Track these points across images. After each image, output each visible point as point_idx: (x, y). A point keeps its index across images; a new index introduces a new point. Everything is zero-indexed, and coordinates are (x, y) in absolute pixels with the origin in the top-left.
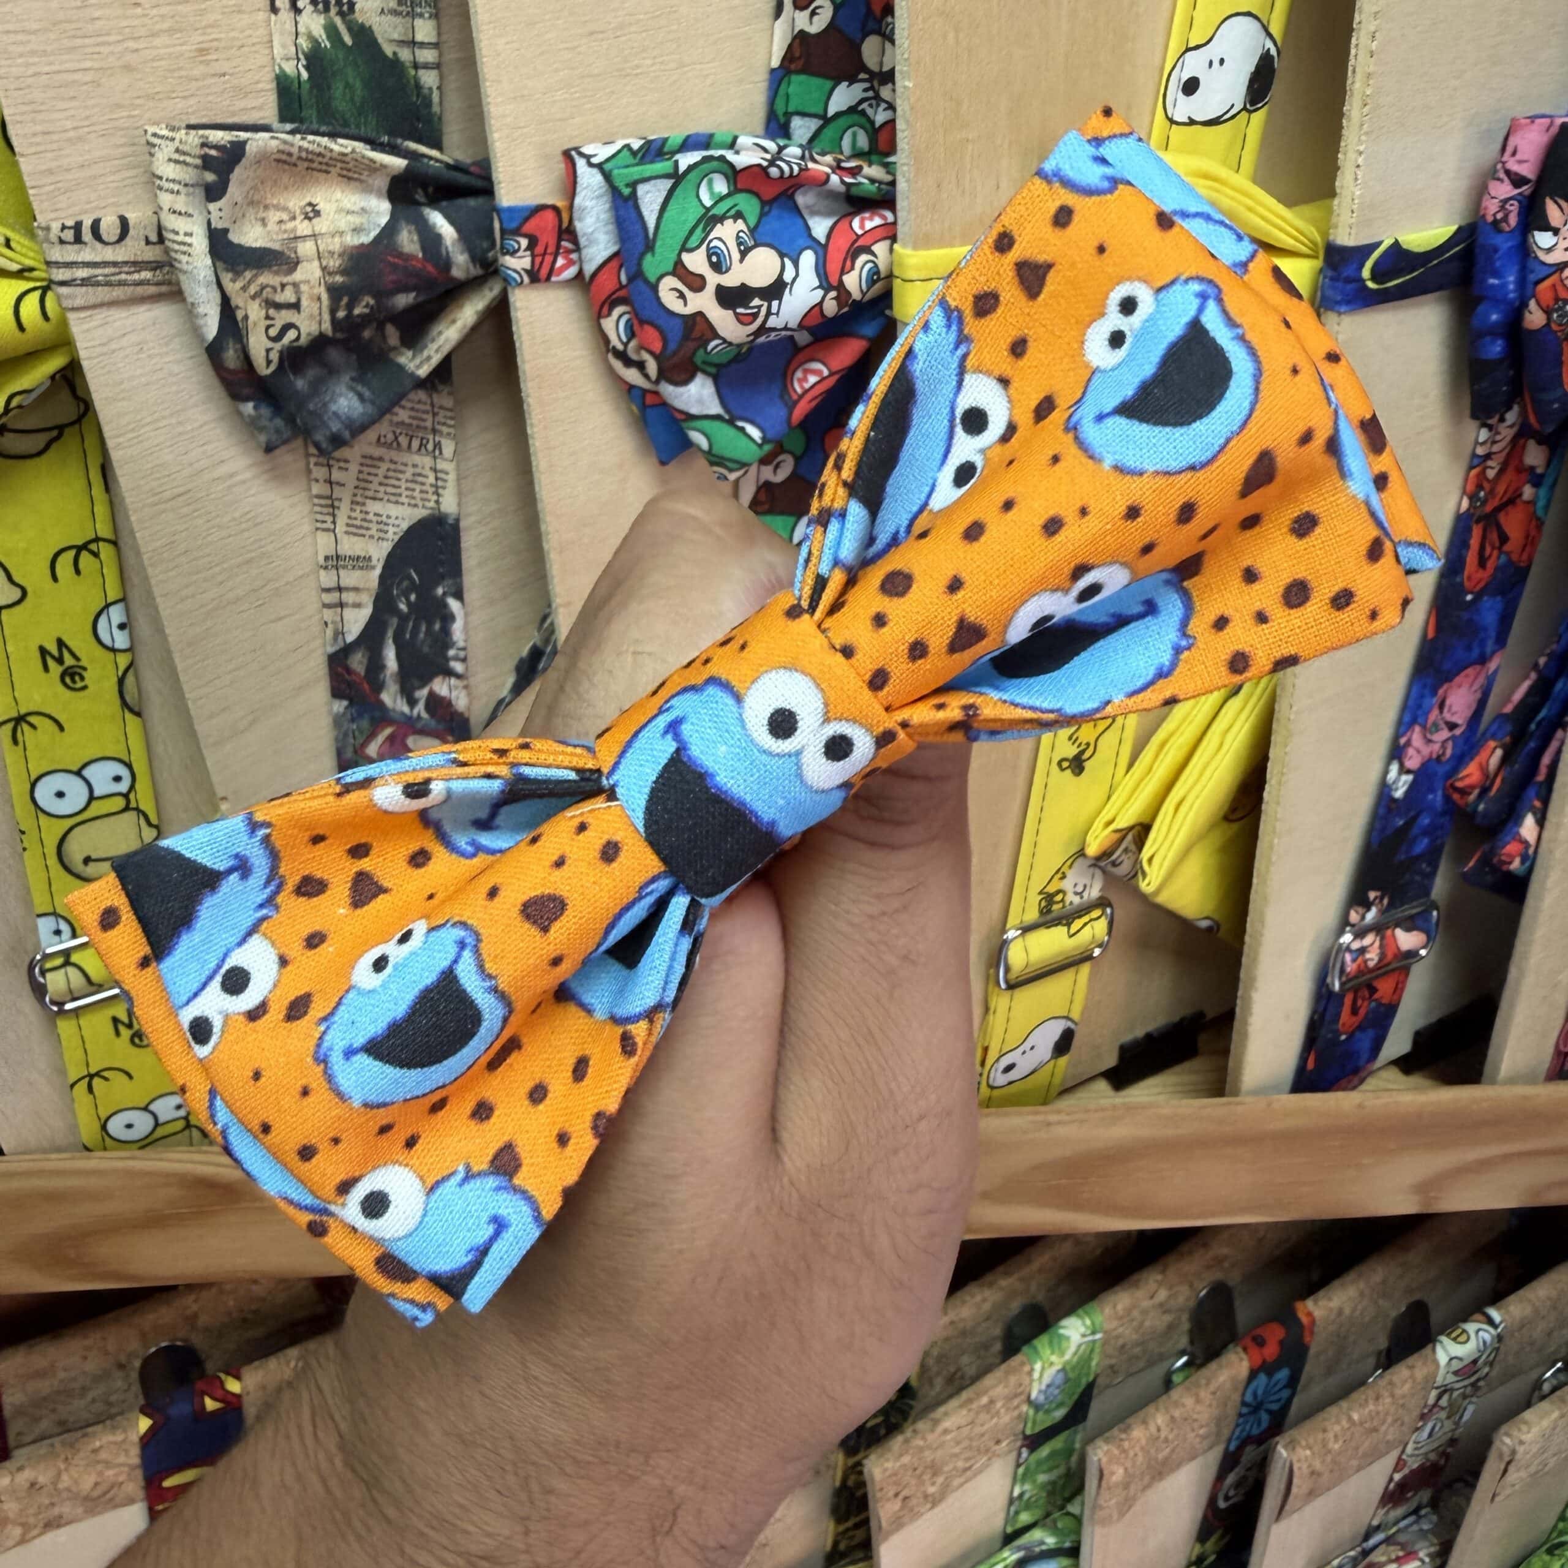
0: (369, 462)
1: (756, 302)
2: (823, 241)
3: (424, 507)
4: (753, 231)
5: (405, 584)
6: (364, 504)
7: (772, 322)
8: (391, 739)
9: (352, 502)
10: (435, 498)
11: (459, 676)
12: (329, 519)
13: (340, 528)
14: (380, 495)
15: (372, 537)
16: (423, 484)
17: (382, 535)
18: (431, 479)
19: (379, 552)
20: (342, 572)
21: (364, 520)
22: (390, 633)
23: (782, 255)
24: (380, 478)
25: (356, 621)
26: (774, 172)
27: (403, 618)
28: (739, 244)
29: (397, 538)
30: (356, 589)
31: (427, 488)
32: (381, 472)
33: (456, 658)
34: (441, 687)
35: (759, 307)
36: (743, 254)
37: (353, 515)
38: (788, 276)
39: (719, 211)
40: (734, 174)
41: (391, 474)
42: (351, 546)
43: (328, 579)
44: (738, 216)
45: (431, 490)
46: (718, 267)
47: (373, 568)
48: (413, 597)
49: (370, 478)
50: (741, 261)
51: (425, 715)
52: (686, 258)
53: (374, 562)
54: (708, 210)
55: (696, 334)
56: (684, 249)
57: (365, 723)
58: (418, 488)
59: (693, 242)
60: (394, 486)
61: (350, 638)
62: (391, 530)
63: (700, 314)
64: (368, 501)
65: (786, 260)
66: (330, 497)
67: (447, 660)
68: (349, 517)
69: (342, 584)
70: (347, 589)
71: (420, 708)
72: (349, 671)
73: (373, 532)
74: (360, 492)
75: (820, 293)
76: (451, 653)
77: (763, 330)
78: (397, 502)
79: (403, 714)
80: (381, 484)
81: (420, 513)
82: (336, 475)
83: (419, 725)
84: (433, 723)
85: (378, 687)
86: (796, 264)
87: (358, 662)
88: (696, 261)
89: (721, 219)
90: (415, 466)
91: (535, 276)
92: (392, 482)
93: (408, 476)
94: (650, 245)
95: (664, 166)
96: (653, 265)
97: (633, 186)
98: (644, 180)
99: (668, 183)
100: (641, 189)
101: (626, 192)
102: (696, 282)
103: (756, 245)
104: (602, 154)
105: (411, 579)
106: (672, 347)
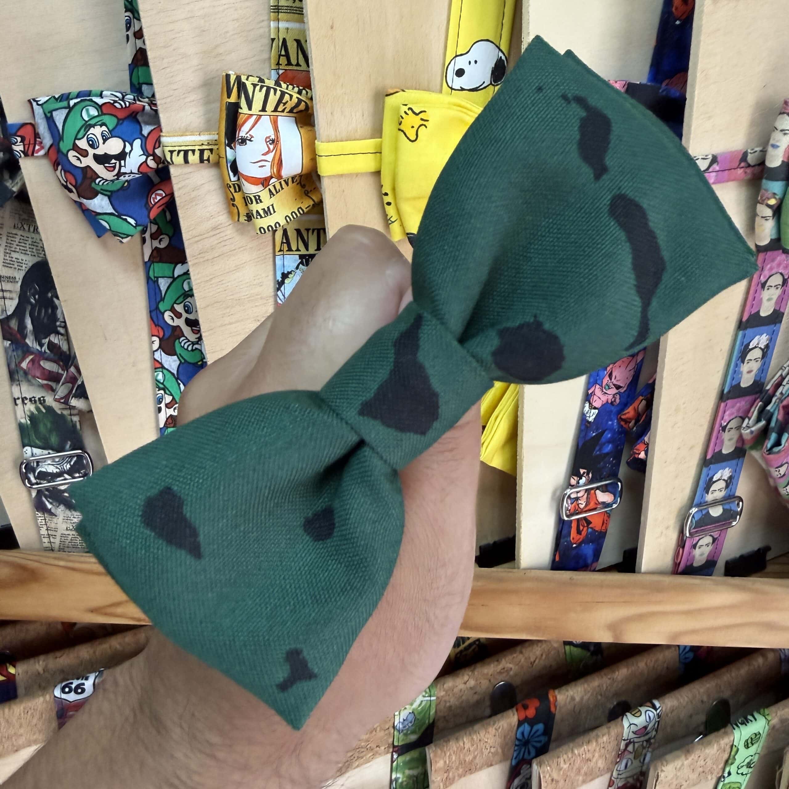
0: (11, 235)
3: (38, 256)
4: (110, 131)
5: (32, 291)
6: (10, 254)
7: (123, 170)
8: (32, 361)
9: (5, 252)
11: (62, 335)
14: (18, 250)
15: (15, 268)
16: (37, 246)
17: (20, 268)
18: (41, 244)
19: (19, 276)
20: (3, 283)
21: (11, 261)
22: (28, 312)
23: (124, 141)
24: (17, 243)
27: (33, 307)
28: (103, 136)
29: (27, 270)
30: (10, 291)
31: (39, 248)
32: (17, 240)
33: (60, 327)
34: (54, 339)
35: (115, 163)
36: (105, 141)
37: (6, 258)
38: (128, 149)
39: (93, 122)
40: (100, 107)
41: (22, 241)
42: (7, 272)
44: (103, 124)
45: (41, 249)
46: (92, 146)
47: (17, 282)
48: (37, 297)
49: (12, 242)
50: (104, 143)
51: (47, 351)
52: (77, 142)
53: (17, 280)
54: (86, 122)
55: (89, 175)
56: (76, 138)
57: (20, 352)
58: (35, 248)
59: (80, 136)
60: (24, 247)
61: (9, 313)
62: (24, 266)
63: (88, 167)
64: (12, 253)
65: (127, 144)
67: (56, 327)
68: (4, 259)
69: (4, 289)
70: (6, 291)
71: (45, 348)
72: (10, 327)
73: (16, 266)
74: (8, 248)
75: (144, 157)
76: (58, 323)
77: (119, 174)
78: (25, 254)
79: (38, 350)
80: (17, 245)
81: (36, 260)
83: (46, 356)
84: (52, 355)
85: (25, 337)
86: (131, 145)
87: (14, 324)
88: (83, 144)
89: (93, 126)
90: (33, 238)
91: (26, 154)
92: (23, 245)
93: (30, 242)
94: (61, 138)
95: (65, 104)
96: (64, 146)
97: (51, 112)
98: (56, 110)
99: (67, 110)
100: (54, 113)
101: (49, 115)
102: (85, 154)
103: (112, 137)
104: (43, 100)
105: (35, 288)
106: (79, 182)
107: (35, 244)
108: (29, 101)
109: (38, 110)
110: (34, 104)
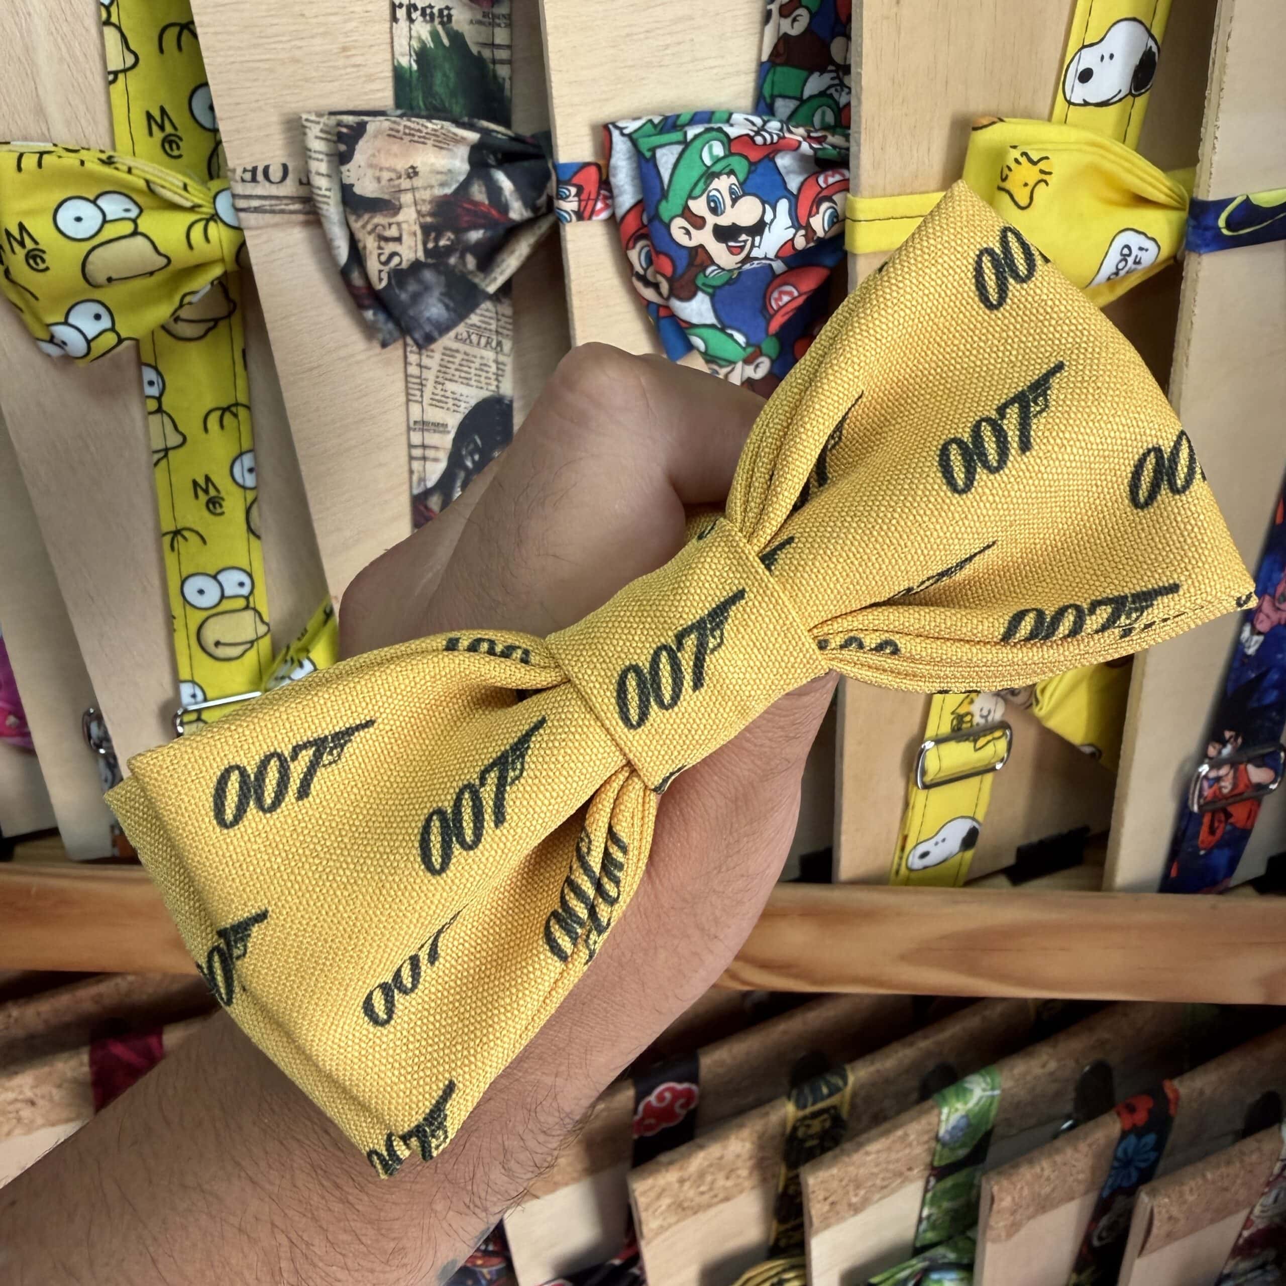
0: (448, 352)
1: (743, 237)
2: (795, 192)
3: (487, 389)
4: (742, 184)
5: (471, 446)
6: (444, 384)
7: (755, 253)
9: (436, 382)
10: (495, 383)
12: (418, 393)
13: (426, 400)
14: (456, 378)
15: (448, 409)
16: (488, 372)
17: (456, 408)
18: (493, 369)
19: (453, 421)
20: (426, 434)
21: (444, 396)
22: (459, 483)
23: (763, 203)
24: (456, 366)
25: (435, 471)
26: (759, 140)
27: (469, 472)
28: (732, 192)
29: (467, 411)
30: (436, 448)
31: (490, 375)
32: (457, 361)
35: (745, 241)
36: (734, 201)
37: (436, 392)
38: (768, 218)
39: (717, 168)
40: (728, 141)
41: (464, 363)
42: (434, 415)
43: (416, 438)
44: (732, 172)
45: (494, 377)
46: (715, 211)
47: (449, 432)
48: (477, 457)
49: (450, 365)
50: (733, 206)
52: (691, 203)
53: (449, 428)
54: (708, 168)
55: (698, 261)
56: (690, 197)
58: (484, 374)
59: (697, 192)
60: (466, 372)
61: (429, 485)
62: (463, 405)
63: (701, 246)
64: (447, 382)
65: (767, 206)
66: (420, 377)
68: (433, 393)
69: (427, 442)
70: (429, 447)
72: (427, 508)
73: (450, 405)
74: (441, 375)
75: (793, 231)
77: (748, 259)
78: (468, 385)
80: (457, 370)
81: (484, 394)
82: (426, 361)
86: (774, 209)
87: (434, 503)
88: (699, 206)
89: (717, 175)
90: (482, 358)
91: (580, 215)
92: (465, 369)
93: (477, 365)
94: (664, 195)
95: (677, 136)
96: (666, 209)
97: (653, 150)
98: (662, 146)
99: (679, 148)
100: (659, 153)
101: (648, 154)
102: (699, 222)
103: (745, 194)
104: (631, 126)
105: (476, 443)
106: (680, 271)
107: (486, 368)
108: (606, 127)
109: (620, 146)
110: (616, 134)
